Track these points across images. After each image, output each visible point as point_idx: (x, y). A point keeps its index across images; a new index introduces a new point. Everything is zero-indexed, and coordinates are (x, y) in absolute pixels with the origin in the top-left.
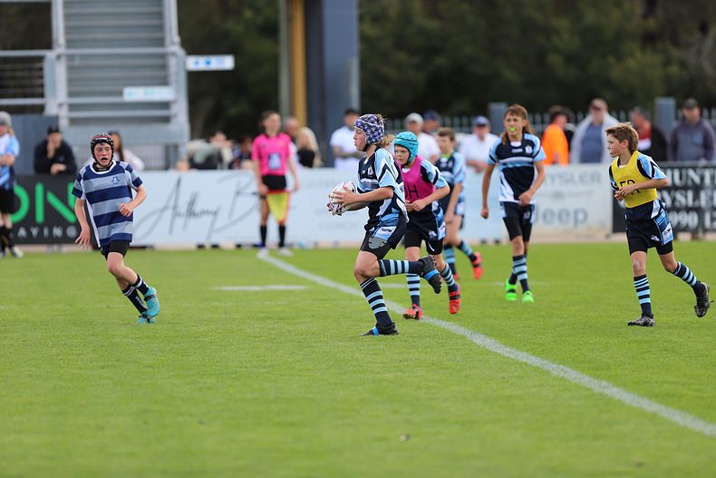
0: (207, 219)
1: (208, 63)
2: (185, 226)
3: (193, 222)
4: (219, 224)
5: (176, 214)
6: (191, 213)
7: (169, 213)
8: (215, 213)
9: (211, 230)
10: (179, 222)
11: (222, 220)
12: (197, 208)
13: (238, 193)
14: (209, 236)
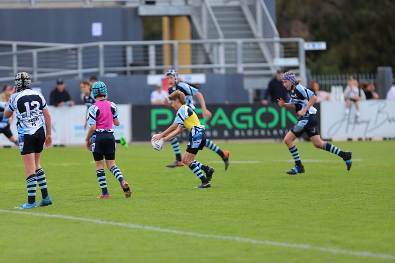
0: (364, 126)
1: (314, 46)
2: (354, 129)
3: (357, 127)
4: (369, 128)
5: (349, 123)
6: (356, 122)
7: (345, 123)
8: (368, 122)
9: (366, 131)
10: (351, 126)
11: (371, 125)
12: (359, 120)
13: (379, 112)
14: (365, 134)
